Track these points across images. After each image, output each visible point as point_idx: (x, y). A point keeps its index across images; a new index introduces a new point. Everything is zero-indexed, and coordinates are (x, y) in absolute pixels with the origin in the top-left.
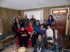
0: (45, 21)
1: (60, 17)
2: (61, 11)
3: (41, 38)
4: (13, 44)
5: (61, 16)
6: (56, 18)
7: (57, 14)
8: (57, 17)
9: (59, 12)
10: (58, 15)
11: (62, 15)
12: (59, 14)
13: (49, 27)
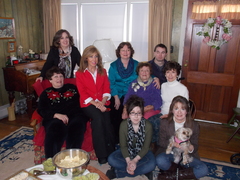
0: (161, 50)
1: (221, 32)
2: (226, 9)
3: (140, 117)
4: (16, 146)
5: (226, 31)
6: (203, 37)
7: (211, 21)
8: (206, 35)
9: (219, 10)
10: (212, 25)
11: (229, 25)
12: (215, 21)
13: (171, 74)
